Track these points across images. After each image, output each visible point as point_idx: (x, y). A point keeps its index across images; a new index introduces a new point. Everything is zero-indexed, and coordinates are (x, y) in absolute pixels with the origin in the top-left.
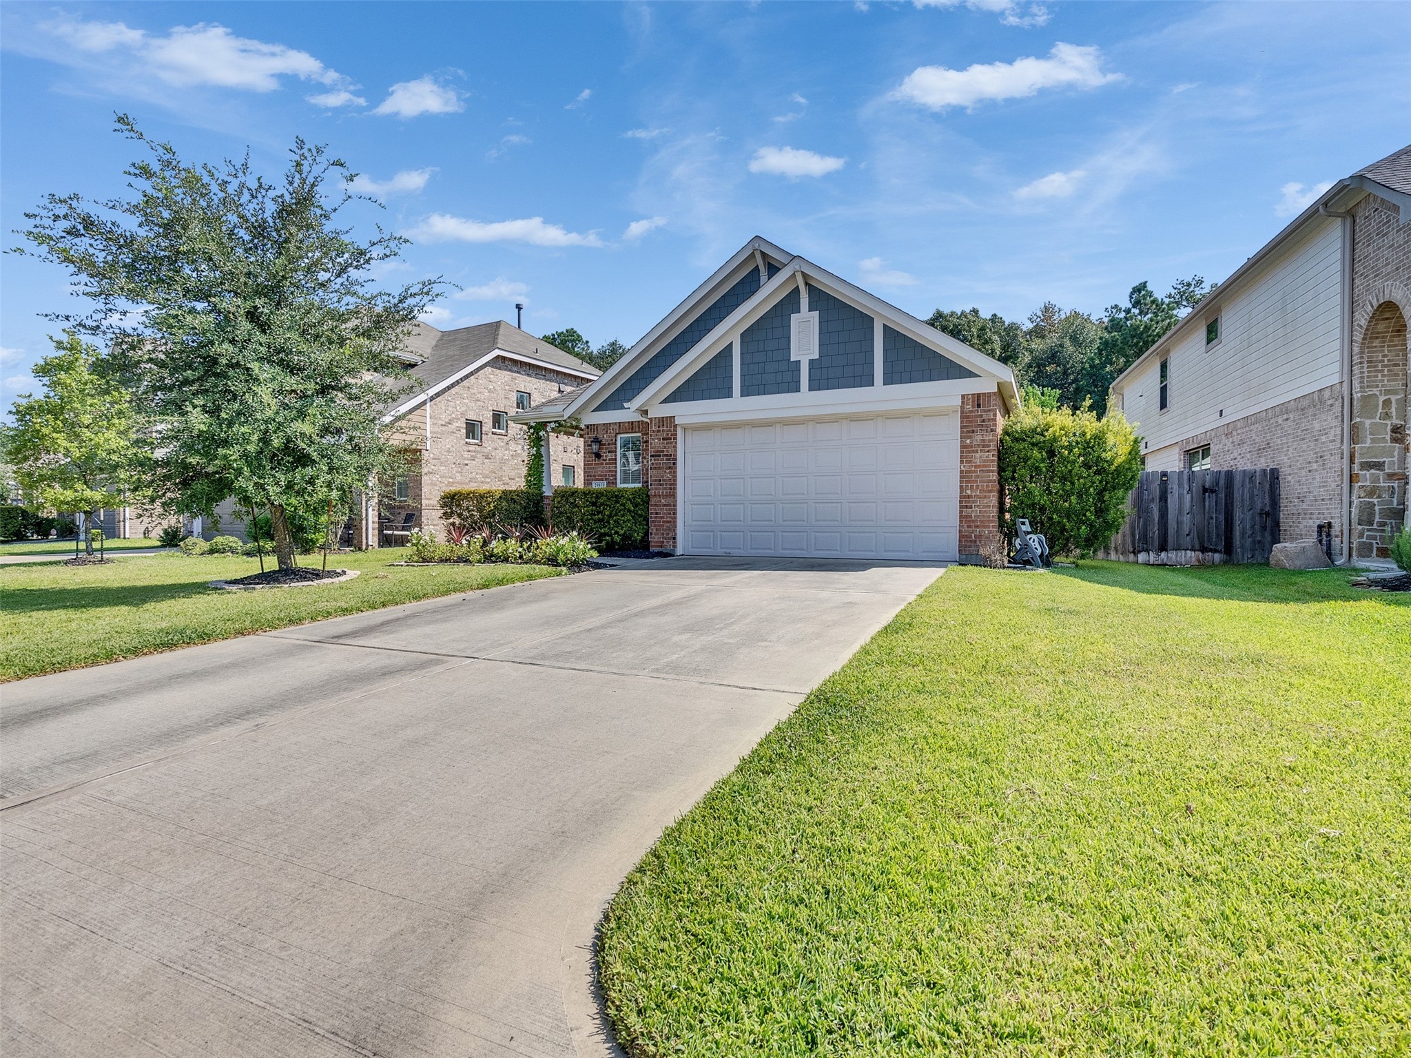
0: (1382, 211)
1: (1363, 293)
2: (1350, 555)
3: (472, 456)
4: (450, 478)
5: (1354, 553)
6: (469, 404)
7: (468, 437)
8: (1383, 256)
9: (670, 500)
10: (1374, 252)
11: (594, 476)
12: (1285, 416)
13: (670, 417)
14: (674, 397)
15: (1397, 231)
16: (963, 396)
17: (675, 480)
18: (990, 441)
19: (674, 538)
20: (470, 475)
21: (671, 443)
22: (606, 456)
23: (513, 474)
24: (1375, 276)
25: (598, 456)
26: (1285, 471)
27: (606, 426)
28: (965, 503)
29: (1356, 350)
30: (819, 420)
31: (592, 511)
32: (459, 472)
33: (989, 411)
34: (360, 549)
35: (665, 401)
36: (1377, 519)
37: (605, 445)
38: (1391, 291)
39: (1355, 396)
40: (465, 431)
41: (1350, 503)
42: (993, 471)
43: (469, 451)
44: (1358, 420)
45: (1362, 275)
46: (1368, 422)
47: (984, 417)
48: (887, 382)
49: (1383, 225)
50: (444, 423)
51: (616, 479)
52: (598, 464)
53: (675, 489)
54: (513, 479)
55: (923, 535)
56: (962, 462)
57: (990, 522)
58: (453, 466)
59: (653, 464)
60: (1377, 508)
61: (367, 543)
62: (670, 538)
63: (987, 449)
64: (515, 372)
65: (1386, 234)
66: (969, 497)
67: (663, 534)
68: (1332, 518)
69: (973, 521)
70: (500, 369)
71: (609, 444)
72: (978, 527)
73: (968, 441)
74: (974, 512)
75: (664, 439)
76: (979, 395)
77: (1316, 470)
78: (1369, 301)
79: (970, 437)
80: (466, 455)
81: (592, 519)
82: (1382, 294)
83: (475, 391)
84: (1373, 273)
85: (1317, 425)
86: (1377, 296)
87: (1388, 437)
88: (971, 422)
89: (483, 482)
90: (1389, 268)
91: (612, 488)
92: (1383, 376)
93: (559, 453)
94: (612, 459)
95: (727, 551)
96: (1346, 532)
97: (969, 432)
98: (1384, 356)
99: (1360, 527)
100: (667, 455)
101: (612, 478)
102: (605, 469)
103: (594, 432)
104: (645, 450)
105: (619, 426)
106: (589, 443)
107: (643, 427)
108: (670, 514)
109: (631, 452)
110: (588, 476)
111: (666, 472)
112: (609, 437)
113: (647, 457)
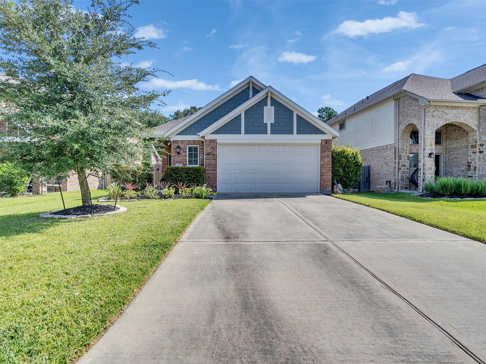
0: (409, 100)
1: (402, 121)
2: (398, 189)
5: (399, 189)
8: (410, 112)
9: (214, 172)
10: (406, 110)
11: (176, 161)
12: (372, 152)
13: (215, 140)
14: (217, 132)
15: (415, 106)
16: (322, 140)
17: (216, 164)
18: (330, 155)
19: (216, 187)
21: (215, 150)
22: (182, 154)
24: (407, 117)
25: (179, 153)
26: (372, 166)
27: (182, 142)
28: (322, 174)
29: (400, 135)
30: (272, 145)
31: (186, 176)
33: (329, 145)
34: (38, 194)
35: (213, 133)
36: (404, 180)
37: (182, 149)
38: (413, 121)
39: (399, 147)
41: (398, 175)
42: (330, 164)
44: (401, 154)
45: (402, 116)
46: (403, 154)
47: (328, 147)
48: (298, 133)
49: (410, 104)
51: (186, 163)
52: (178, 157)
53: (216, 167)
55: (307, 185)
56: (321, 161)
57: (329, 180)
59: (207, 158)
60: (404, 177)
61: (42, 190)
62: (214, 186)
63: (329, 157)
65: (410, 106)
66: (323, 172)
67: (211, 185)
68: (391, 179)
69: (325, 180)
71: (184, 149)
72: (326, 182)
73: (323, 155)
74: (325, 177)
75: (211, 148)
76: (326, 140)
77: (385, 166)
78: (405, 123)
79: (324, 153)
81: (186, 179)
82: (409, 122)
84: (406, 116)
85: (385, 154)
86: (408, 122)
87: (407, 158)
88: (324, 148)
90: (412, 115)
91: (185, 166)
92: (406, 143)
94: (185, 155)
95: (237, 191)
96: (397, 183)
97: (323, 151)
98: (406, 138)
99: (401, 182)
100: (213, 154)
101: (185, 163)
102: (182, 159)
103: (176, 143)
104: (201, 152)
105: (189, 142)
106: (174, 148)
107: (200, 143)
108: (215, 177)
109: (193, 152)
110: (173, 161)
111: (212, 161)
112: (184, 146)
113: (202, 155)
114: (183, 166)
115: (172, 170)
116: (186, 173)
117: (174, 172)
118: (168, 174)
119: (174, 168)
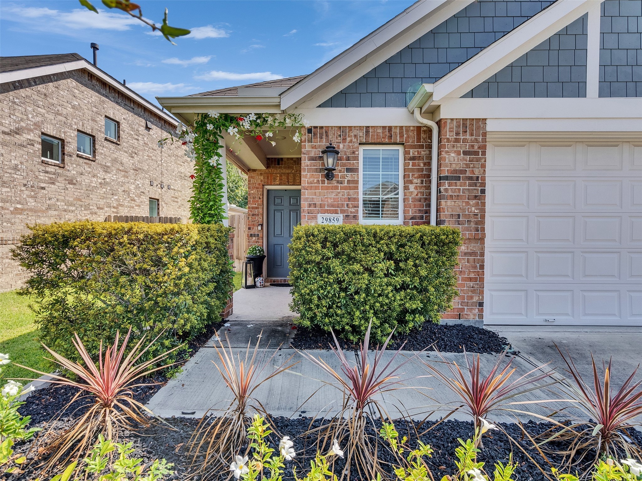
3: (50, 178)
4: (19, 203)
6: (46, 115)
7: (44, 155)
11: (321, 206)
13: (478, 120)
14: (488, 88)
17: (483, 217)
19: (481, 304)
20: (48, 202)
21: (478, 160)
22: (343, 177)
23: (102, 203)
25: (329, 174)
27: (343, 131)
32: (32, 197)
35: (472, 94)
37: (341, 158)
40: (40, 147)
43: (47, 172)
50: (7, 130)
51: (357, 212)
52: (327, 188)
53: (483, 229)
54: (102, 209)
58: (24, 188)
59: (446, 190)
62: (473, 304)
64: (103, 95)
70: (86, 85)
75: (465, 153)
80: (42, 176)
83: (55, 101)
89: (65, 211)
93: (146, 186)
94: (353, 182)
95: (549, 318)
100: (470, 178)
101: (353, 210)
102: (340, 195)
103: (321, 138)
104: (412, 170)
105: (367, 132)
106: (312, 155)
107: (408, 137)
108: (475, 267)
109: (381, 173)
110: (310, 205)
111: (468, 204)
112: (349, 147)
113: (415, 181)
114: (344, 222)
115: (328, 244)
116: (389, 256)
117: (339, 249)
118: (308, 262)
119: (335, 233)
